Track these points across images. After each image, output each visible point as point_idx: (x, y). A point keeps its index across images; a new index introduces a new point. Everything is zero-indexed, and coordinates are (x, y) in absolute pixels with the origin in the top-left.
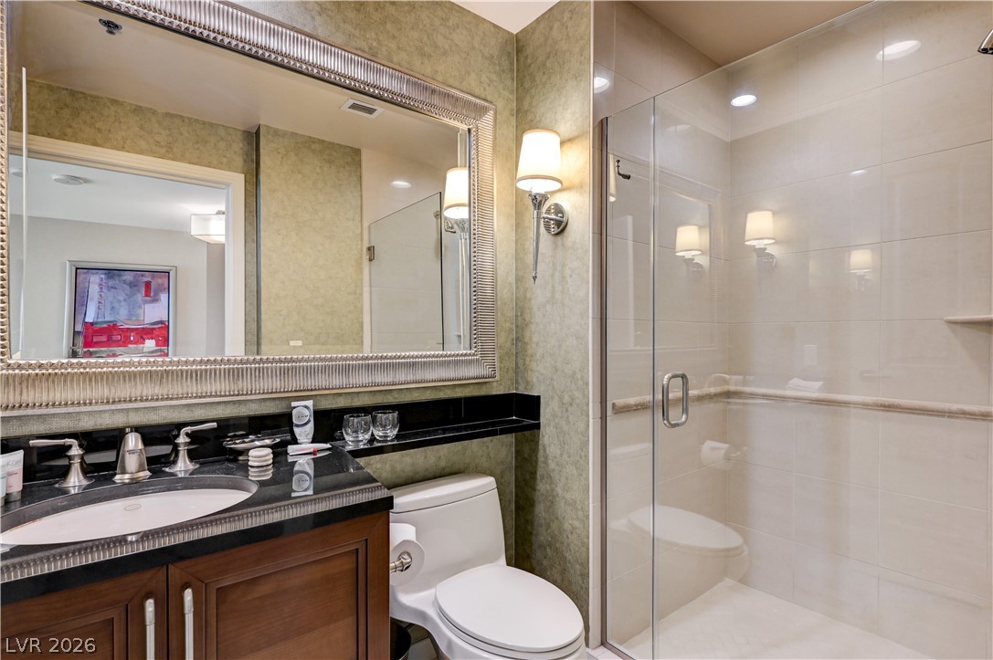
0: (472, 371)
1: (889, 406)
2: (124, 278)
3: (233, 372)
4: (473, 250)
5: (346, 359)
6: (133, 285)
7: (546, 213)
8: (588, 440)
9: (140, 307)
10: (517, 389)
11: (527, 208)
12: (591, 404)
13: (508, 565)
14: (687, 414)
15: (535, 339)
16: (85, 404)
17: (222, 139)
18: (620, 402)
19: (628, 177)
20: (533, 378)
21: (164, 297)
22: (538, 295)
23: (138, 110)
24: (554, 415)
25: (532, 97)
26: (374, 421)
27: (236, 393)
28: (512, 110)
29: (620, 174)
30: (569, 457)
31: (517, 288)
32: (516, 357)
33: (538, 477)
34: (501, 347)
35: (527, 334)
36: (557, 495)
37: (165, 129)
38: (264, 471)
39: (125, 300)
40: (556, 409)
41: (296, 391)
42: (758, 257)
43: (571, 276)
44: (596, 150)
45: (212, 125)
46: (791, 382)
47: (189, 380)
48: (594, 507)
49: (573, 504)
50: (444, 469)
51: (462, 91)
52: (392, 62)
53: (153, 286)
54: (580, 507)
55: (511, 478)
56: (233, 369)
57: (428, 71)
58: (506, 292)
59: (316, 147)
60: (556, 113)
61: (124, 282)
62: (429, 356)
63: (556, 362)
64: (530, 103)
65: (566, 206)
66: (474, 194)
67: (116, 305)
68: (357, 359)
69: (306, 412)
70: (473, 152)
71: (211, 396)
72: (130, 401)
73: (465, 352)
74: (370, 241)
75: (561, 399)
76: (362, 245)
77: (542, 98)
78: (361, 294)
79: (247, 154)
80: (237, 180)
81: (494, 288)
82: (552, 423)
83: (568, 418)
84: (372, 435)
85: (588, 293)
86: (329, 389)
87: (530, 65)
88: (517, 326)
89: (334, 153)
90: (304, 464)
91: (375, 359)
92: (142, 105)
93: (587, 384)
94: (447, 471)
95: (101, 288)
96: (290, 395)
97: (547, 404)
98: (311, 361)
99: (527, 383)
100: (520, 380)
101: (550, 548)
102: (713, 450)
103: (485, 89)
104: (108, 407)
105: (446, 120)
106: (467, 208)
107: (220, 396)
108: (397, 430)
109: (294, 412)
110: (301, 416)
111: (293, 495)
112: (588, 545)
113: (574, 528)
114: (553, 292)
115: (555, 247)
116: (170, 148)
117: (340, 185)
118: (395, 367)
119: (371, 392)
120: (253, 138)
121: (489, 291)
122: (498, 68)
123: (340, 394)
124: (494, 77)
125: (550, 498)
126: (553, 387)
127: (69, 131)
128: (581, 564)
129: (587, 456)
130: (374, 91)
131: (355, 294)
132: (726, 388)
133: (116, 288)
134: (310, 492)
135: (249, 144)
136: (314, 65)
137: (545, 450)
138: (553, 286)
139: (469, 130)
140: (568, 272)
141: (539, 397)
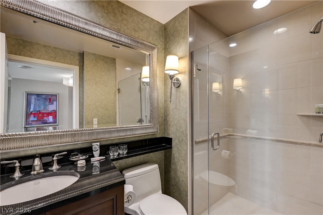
0: (151, 131)
1: (280, 141)
2: (43, 97)
3: (73, 135)
4: (151, 92)
5: (110, 129)
6: (45, 99)
7: (174, 81)
8: (188, 153)
9: (48, 106)
10: (165, 135)
11: (168, 79)
12: (188, 141)
13: (162, 193)
14: (219, 145)
15: (170, 120)
16: (21, 148)
17: (72, 55)
18: (197, 140)
19: (200, 70)
20: (170, 132)
21: (55, 103)
22: (172, 106)
23: (45, 46)
24: (177, 144)
25: (169, 44)
26: (119, 148)
27: (74, 141)
28: (163, 48)
29: (197, 69)
30: (182, 158)
31: (165, 104)
32: (165, 125)
33: (172, 163)
34: (160, 122)
35: (168, 118)
36: (178, 170)
37: (53, 52)
38: (82, 168)
39: (43, 104)
40: (177, 142)
41: (94, 140)
42: (237, 92)
43: (182, 101)
44: (190, 61)
45: (69, 51)
46: (248, 130)
47: (58, 138)
48: (189, 174)
49: (183, 172)
50: (142, 162)
51: (147, 42)
52: (125, 33)
53: (51, 99)
54: (185, 174)
55: (163, 163)
56: (73, 133)
57: (137, 36)
58: (161, 105)
59: (102, 58)
60: (177, 49)
61: (43, 98)
62: (137, 126)
63: (177, 127)
64: (169, 46)
65: (180, 79)
66: (151, 75)
67: (40, 105)
68: (114, 128)
69: (97, 146)
70: (151, 61)
71: (65, 143)
72: (37, 146)
73: (148, 125)
74: (118, 87)
75: (179, 139)
76: (116, 88)
77: (172, 44)
78: (116, 103)
79: (80, 60)
80: (77, 68)
81: (158, 104)
82: (176, 147)
83: (181, 145)
84: (119, 152)
85: (187, 106)
86: (105, 138)
87: (169, 34)
88: (165, 116)
89: (107, 60)
90: (97, 164)
91: (120, 128)
92: (46, 45)
93: (187, 135)
94: (143, 162)
95: (35, 100)
96: (92, 141)
97: (174, 141)
98: (99, 130)
99: (168, 133)
100: (166, 132)
101: (176, 186)
102: (225, 153)
103: (154, 42)
104: (29, 148)
105: (143, 51)
106: (149, 79)
107: (68, 143)
108: (127, 151)
109: (93, 147)
110: (95, 148)
111: (93, 174)
112: (188, 186)
113: (183, 180)
114: (176, 105)
115: (177, 91)
116: (55, 58)
117: (109, 70)
118: (126, 130)
119: (118, 139)
120: (82, 55)
121: (156, 105)
122: (158, 35)
123: (108, 140)
124: (157, 38)
125: (175, 170)
126: (176, 135)
127: (22, 53)
128: (185, 192)
129: (187, 158)
130: (119, 42)
131: (114, 103)
132: (229, 134)
133: (40, 100)
134: (98, 173)
135: (80, 57)
136: (100, 34)
137: (174, 155)
138: (176, 104)
139: (150, 54)
140: (181, 99)
141: (172, 138)
